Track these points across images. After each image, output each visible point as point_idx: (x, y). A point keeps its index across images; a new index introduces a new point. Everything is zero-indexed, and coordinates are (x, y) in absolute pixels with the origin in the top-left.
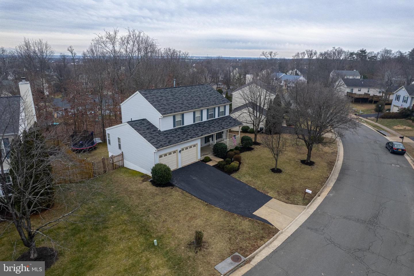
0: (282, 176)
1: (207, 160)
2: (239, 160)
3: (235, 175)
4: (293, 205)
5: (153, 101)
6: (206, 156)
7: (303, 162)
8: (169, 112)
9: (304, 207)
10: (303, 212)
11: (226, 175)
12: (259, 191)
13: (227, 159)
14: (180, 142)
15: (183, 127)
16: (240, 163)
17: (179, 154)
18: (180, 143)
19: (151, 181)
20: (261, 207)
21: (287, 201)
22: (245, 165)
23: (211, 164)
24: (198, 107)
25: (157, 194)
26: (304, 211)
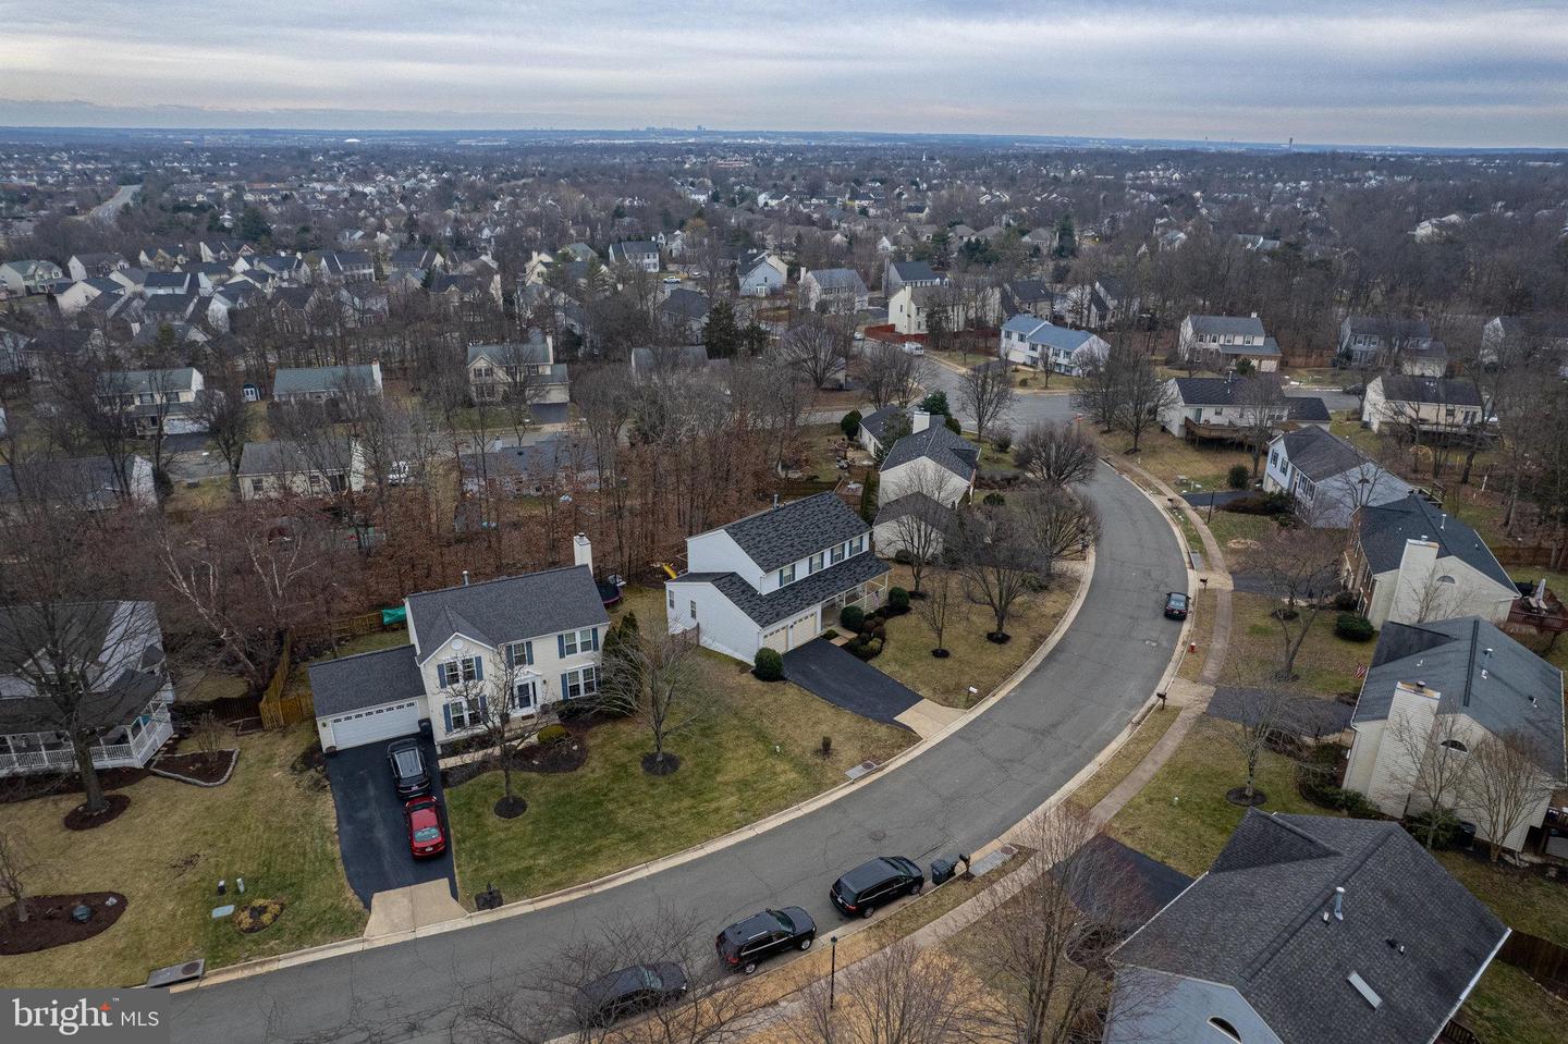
0: (948, 662)
1: (830, 635)
2: (882, 637)
3: (874, 663)
4: (949, 708)
6: (830, 628)
7: (992, 637)
8: (773, 565)
9: (965, 711)
10: (960, 718)
11: (861, 662)
12: (906, 688)
13: (863, 634)
14: (792, 614)
15: (794, 584)
16: (884, 640)
17: (790, 631)
18: (792, 616)
19: (752, 672)
20: (906, 710)
21: (943, 702)
22: (892, 644)
23: (837, 642)
25: (766, 692)
26: (962, 717)
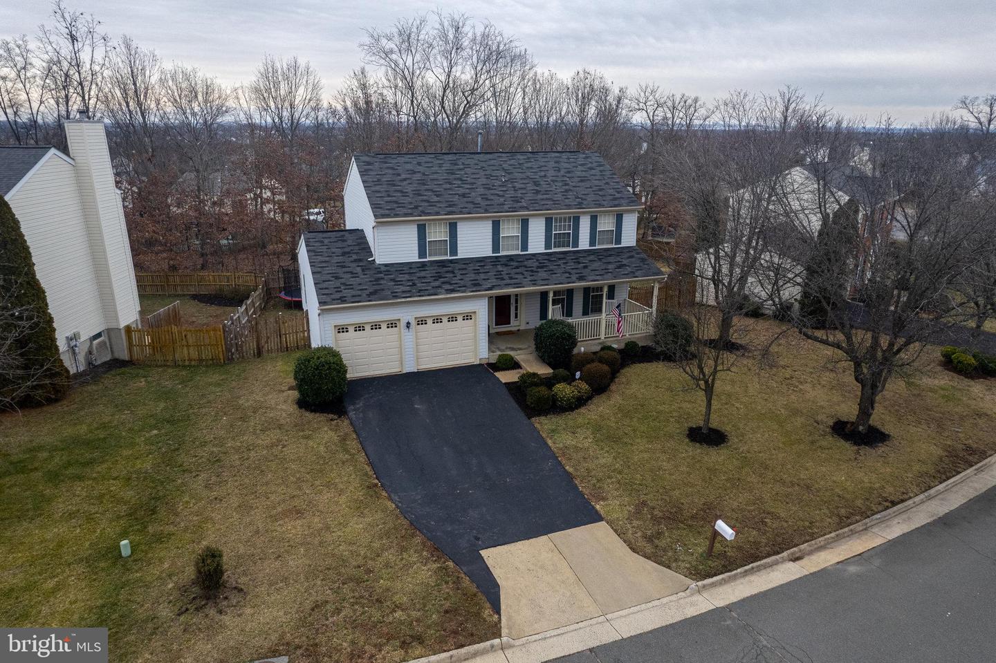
1: (503, 364)
2: (601, 385)
3: (544, 424)
4: (650, 565)
5: (379, 180)
6: (503, 350)
7: (841, 429)
8: (403, 211)
9: (688, 581)
10: (665, 600)
12: (576, 487)
13: (558, 371)
14: (404, 298)
15: (451, 261)
16: (600, 391)
18: (403, 300)
20: (528, 539)
21: (641, 543)
22: (615, 399)
23: (507, 377)
24: (509, 208)
26: (674, 598)
